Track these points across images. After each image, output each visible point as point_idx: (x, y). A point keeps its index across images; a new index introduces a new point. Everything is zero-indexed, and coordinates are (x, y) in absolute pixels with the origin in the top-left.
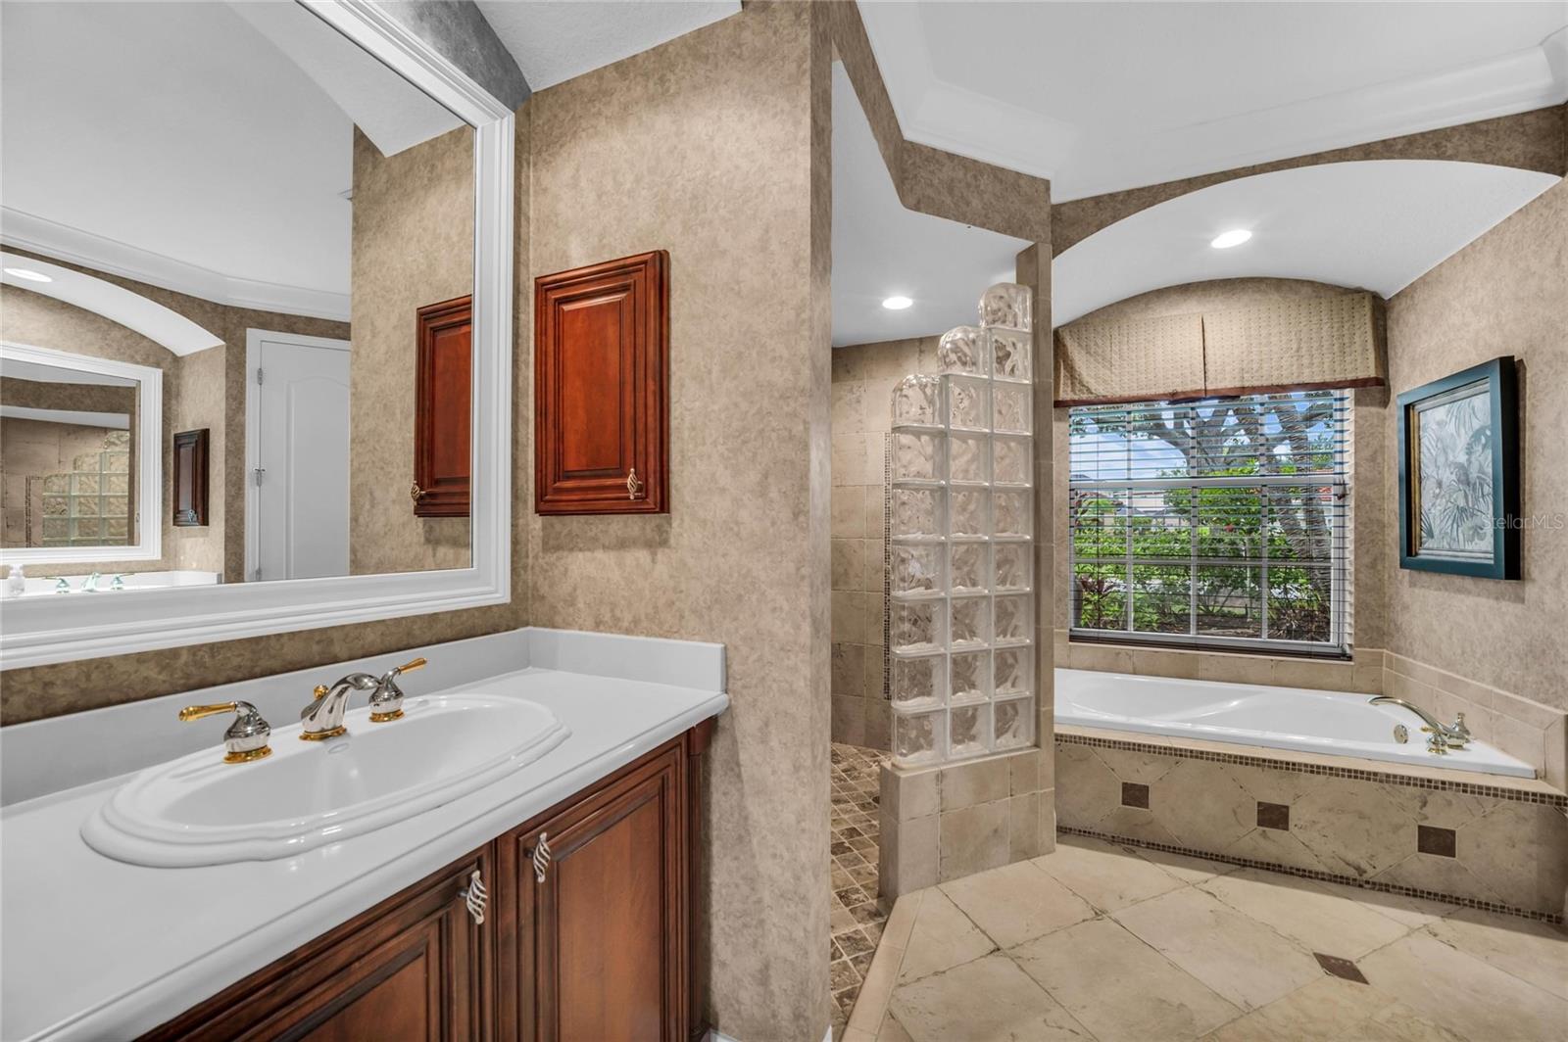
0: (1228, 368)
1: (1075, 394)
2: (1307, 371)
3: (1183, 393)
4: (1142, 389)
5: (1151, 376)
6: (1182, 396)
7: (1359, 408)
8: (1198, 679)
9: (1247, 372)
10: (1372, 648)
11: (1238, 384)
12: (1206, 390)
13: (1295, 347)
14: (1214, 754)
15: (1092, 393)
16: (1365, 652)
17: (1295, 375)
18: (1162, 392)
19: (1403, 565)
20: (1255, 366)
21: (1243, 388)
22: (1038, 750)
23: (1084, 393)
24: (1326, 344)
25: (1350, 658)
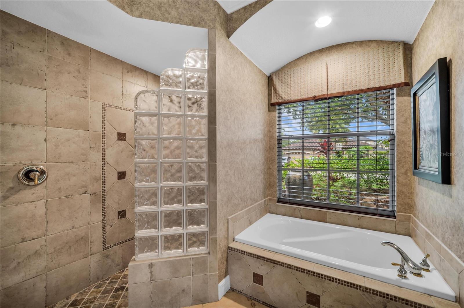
0: (337, 84)
1: (277, 100)
2: (372, 82)
3: (318, 96)
4: (302, 96)
5: (306, 90)
6: (318, 98)
7: (399, 98)
8: (327, 223)
9: (346, 85)
10: (405, 213)
11: (341, 91)
12: (327, 94)
13: (367, 71)
14: (288, 265)
15: (283, 99)
16: (402, 215)
17: (367, 84)
18: (310, 97)
19: (414, 174)
20: (349, 82)
21: (344, 92)
22: (209, 255)
23: (280, 99)
24: (381, 68)
25: (395, 217)
